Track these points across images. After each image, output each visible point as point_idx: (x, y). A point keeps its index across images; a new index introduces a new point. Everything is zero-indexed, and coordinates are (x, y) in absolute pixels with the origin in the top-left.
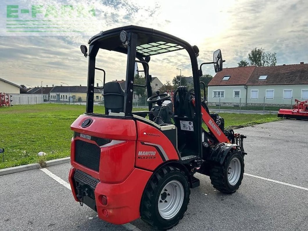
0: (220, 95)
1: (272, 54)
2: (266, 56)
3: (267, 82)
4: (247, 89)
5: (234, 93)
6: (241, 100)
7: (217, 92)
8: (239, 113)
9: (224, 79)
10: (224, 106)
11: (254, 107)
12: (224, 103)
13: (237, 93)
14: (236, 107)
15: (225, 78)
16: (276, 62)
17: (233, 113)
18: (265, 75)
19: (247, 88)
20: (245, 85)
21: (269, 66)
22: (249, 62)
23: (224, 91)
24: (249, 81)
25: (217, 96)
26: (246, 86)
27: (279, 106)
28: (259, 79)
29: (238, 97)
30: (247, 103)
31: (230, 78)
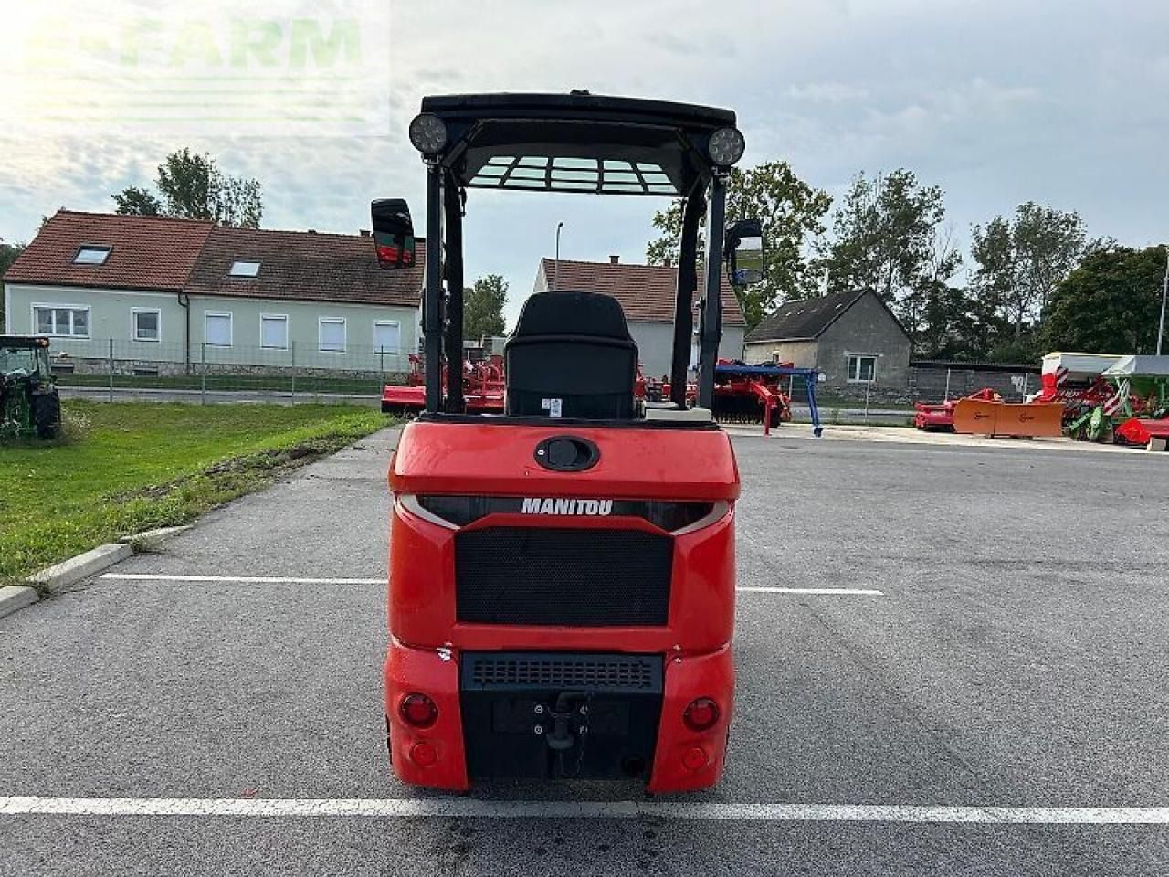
0: (68, 323)
1: (244, 182)
2: (226, 188)
3: (261, 288)
4: (187, 306)
5: (133, 322)
6: (164, 348)
7: (54, 312)
8: (200, 403)
9: (81, 256)
10: (90, 372)
11: (218, 377)
12: (92, 362)
13: (147, 323)
14: (147, 377)
15: (86, 256)
16: (260, 213)
17: (174, 404)
18: (251, 260)
19: (188, 303)
20: (179, 292)
21: (238, 226)
22: (163, 201)
23: (86, 309)
24: (195, 277)
25: (54, 331)
26: (184, 297)
27: (305, 375)
28: (232, 273)
29: (153, 339)
30: (192, 360)
31: (108, 258)
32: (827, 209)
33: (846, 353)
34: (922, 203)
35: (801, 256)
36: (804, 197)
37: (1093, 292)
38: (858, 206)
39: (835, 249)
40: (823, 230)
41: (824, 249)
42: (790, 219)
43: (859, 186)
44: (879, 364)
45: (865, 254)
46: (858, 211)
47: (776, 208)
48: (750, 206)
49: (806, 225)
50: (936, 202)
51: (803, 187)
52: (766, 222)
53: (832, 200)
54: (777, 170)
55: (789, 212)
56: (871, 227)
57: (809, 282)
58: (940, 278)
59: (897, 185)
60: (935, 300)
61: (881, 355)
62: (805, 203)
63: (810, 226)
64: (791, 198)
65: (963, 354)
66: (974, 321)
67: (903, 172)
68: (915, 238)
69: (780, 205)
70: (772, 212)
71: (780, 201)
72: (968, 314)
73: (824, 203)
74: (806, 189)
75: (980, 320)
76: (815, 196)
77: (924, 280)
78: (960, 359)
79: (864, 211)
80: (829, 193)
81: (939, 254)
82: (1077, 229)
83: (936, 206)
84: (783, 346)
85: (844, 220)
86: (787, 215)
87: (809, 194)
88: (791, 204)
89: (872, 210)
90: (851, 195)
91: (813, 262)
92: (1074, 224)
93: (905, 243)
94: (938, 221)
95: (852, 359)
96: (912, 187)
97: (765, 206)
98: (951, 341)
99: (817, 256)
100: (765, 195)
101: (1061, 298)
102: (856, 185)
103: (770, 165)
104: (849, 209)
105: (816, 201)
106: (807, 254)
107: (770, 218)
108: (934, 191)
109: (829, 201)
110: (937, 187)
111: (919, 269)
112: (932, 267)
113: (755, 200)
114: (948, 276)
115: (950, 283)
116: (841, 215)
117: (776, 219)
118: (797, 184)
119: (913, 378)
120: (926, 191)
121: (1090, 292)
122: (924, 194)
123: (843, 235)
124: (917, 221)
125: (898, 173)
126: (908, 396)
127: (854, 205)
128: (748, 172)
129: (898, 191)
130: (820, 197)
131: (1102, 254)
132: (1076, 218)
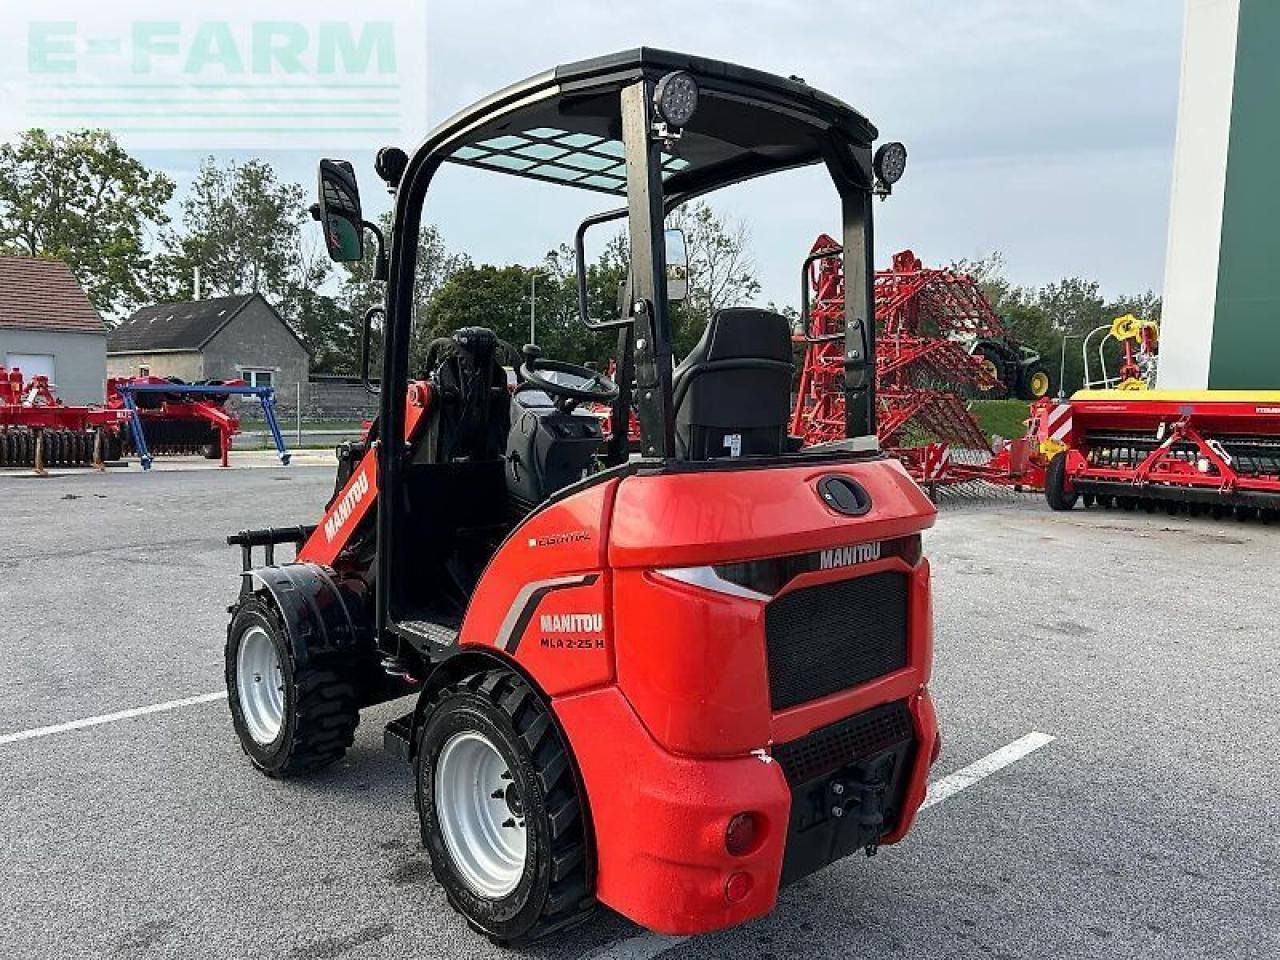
32: (170, 196)
33: (238, 368)
34: (282, 199)
35: (144, 250)
36: (138, 178)
37: (468, 308)
38: (210, 197)
39: (187, 245)
40: (167, 220)
41: (173, 243)
42: (122, 202)
43: (210, 174)
44: (276, 379)
45: (225, 253)
46: (211, 202)
47: (103, 188)
48: (65, 182)
49: (146, 213)
50: (299, 202)
51: (135, 165)
52: (89, 203)
53: (175, 187)
54: (98, 140)
55: (120, 194)
56: (228, 222)
57: (156, 283)
58: (311, 285)
59: (255, 177)
60: (307, 309)
61: (278, 369)
62: (139, 185)
63: (150, 214)
64: (121, 177)
65: (342, 367)
66: (348, 332)
67: (259, 164)
68: (280, 239)
69: (107, 184)
70: (97, 191)
71: (106, 179)
72: (342, 325)
73: (164, 189)
74: (141, 170)
75: (354, 332)
76: (152, 178)
77: (293, 286)
78: (340, 372)
79: (219, 205)
80: (171, 176)
81: (306, 258)
82: (436, 243)
83: (299, 206)
84: (153, 358)
85: (196, 210)
86: (118, 197)
87: (145, 176)
88: (122, 186)
89: (227, 203)
90: (200, 183)
91: (159, 258)
92: (433, 238)
93: (269, 244)
94: (303, 222)
95: (244, 374)
96: (270, 182)
97: (86, 184)
98: (328, 355)
99: (165, 252)
100: (84, 170)
101: (440, 312)
102: (206, 172)
103: (88, 132)
104: (200, 199)
105: (155, 185)
106: (153, 247)
107: (94, 200)
108: (294, 189)
109: (171, 187)
110: (299, 186)
111: (285, 274)
112: (301, 274)
113: (72, 175)
114: (320, 284)
115: (321, 292)
116: (192, 205)
117: (103, 200)
118: (127, 161)
119: (315, 395)
120: (287, 187)
121: (465, 307)
122: (285, 191)
123: (196, 229)
124: (279, 220)
125: (253, 164)
126: (310, 415)
127: (206, 195)
128: (59, 138)
129: (256, 184)
130: (160, 180)
131: (471, 270)
132: (434, 232)
